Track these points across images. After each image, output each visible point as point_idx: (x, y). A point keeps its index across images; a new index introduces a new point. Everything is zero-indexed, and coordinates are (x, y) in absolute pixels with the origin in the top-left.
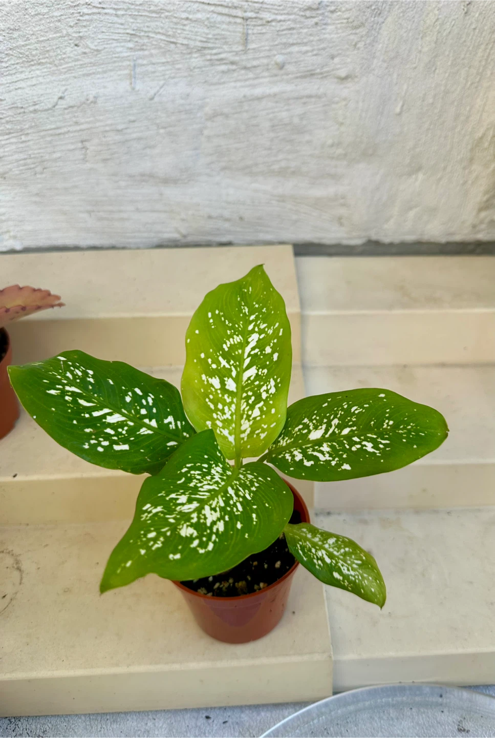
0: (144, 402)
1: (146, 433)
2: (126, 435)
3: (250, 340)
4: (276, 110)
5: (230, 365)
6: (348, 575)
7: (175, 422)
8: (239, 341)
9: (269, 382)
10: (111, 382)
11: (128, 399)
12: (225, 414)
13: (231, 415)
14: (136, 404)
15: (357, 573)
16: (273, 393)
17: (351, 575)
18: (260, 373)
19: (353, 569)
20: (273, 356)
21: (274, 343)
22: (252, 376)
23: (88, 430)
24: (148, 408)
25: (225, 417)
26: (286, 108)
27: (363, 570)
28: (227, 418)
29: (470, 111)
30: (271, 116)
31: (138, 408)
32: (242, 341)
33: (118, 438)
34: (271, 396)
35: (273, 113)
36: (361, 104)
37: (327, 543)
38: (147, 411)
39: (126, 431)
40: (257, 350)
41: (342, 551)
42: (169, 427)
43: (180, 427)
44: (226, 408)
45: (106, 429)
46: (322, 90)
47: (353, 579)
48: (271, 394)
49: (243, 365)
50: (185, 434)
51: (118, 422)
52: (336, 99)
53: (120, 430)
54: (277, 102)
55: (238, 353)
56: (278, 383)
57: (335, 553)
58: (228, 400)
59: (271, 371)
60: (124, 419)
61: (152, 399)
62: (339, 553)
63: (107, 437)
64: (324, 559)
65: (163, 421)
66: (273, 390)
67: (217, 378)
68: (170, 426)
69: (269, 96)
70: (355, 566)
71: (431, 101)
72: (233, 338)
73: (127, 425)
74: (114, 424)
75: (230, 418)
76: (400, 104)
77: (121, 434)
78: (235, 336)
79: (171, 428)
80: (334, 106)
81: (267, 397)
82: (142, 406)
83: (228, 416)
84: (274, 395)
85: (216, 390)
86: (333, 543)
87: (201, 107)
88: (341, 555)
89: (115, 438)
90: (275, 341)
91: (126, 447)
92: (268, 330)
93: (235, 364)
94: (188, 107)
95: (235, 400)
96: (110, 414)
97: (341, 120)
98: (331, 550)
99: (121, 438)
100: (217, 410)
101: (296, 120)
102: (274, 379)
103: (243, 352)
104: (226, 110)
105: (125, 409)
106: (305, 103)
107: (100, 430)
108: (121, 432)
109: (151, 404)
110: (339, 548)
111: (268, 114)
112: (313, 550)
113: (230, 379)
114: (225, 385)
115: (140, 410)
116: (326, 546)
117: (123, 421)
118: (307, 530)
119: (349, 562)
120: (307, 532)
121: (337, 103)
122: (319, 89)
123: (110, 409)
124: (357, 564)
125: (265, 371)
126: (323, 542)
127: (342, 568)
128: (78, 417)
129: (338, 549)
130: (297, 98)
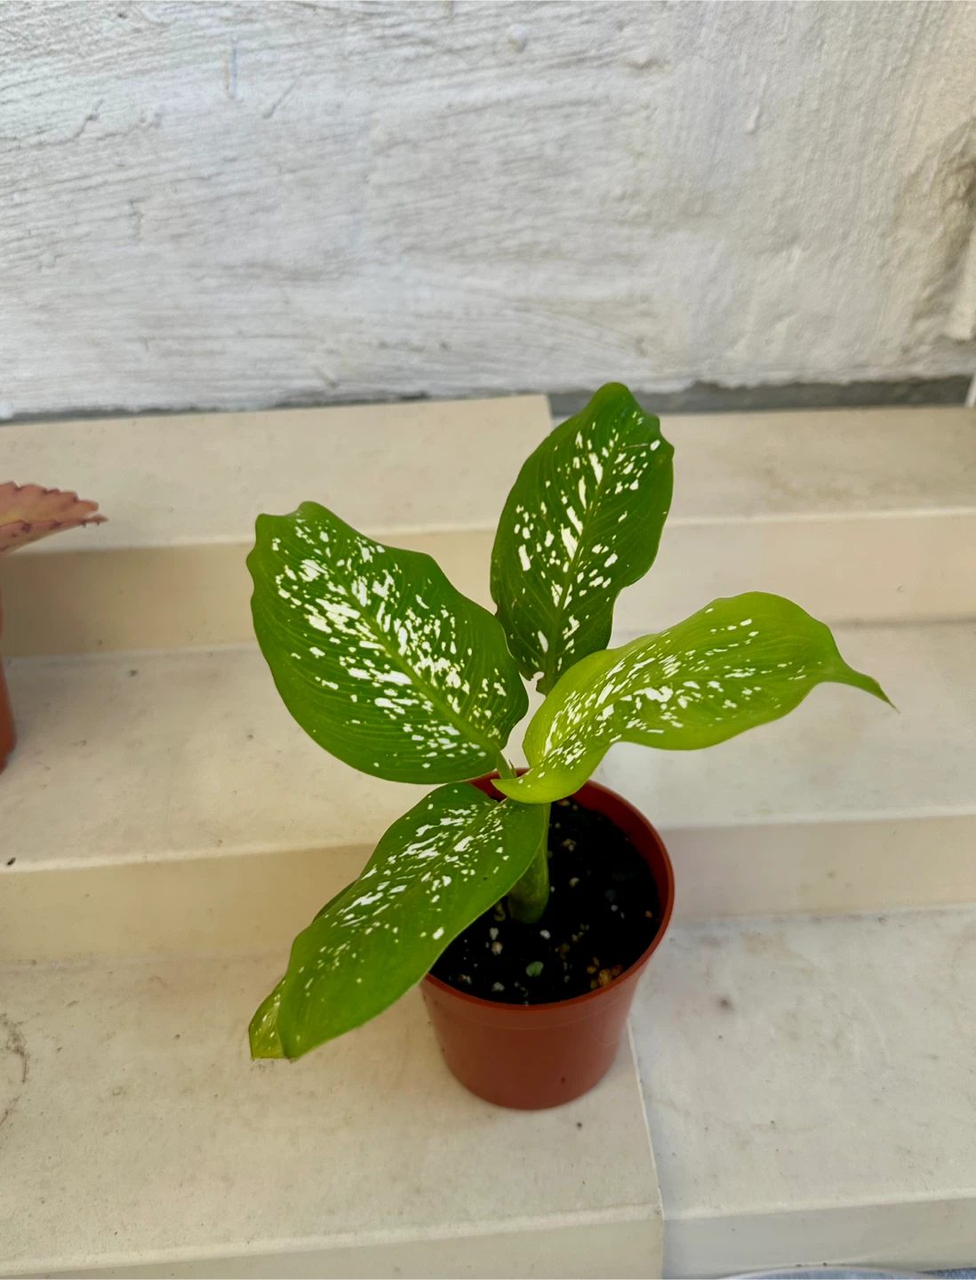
0: (595, 573)
1: (554, 594)
2: (548, 565)
7: (573, 635)
10: (622, 518)
11: (597, 549)
12: (573, 710)
14: (590, 563)
23: (543, 507)
24: (587, 579)
25: (570, 713)
28: (568, 718)
31: (586, 567)
33: (541, 553)
39: (555, 564)
42: (564, 629)
45: (552, 533)
50: (560, 662)
51: (565, 548)
53: (554, 554)
60: (572, 555)
61: (600, 586)
63: (538, 536)
65: (572, 614)
68: (567, 629)
73: (563, 563)
74: (562, 542)
77: (549, 557)
79: (564, 633)
82: (587, 573)
89: (539, 549)
91: (526, 565)
96: (574, 533)
99: (542, 559)
100: (582, 694)
105: (584, 551)
107: (548, 524)
108: (551, 557)
109: (591, 584)
115: (582, 571)
117: (567, 555)
123: (583, 531)
128: (557, 487)
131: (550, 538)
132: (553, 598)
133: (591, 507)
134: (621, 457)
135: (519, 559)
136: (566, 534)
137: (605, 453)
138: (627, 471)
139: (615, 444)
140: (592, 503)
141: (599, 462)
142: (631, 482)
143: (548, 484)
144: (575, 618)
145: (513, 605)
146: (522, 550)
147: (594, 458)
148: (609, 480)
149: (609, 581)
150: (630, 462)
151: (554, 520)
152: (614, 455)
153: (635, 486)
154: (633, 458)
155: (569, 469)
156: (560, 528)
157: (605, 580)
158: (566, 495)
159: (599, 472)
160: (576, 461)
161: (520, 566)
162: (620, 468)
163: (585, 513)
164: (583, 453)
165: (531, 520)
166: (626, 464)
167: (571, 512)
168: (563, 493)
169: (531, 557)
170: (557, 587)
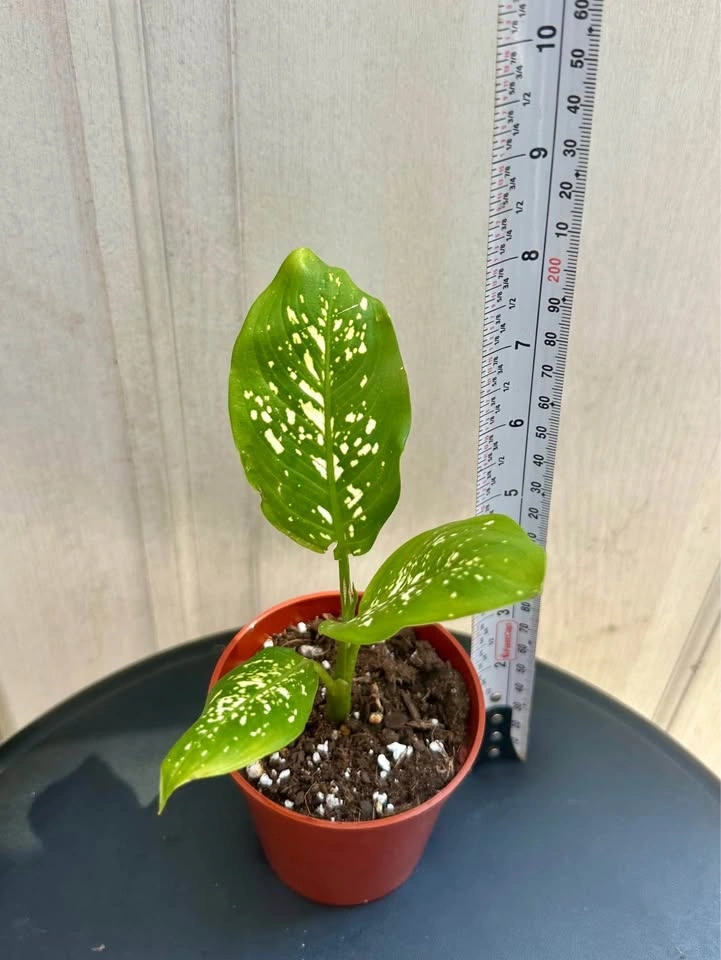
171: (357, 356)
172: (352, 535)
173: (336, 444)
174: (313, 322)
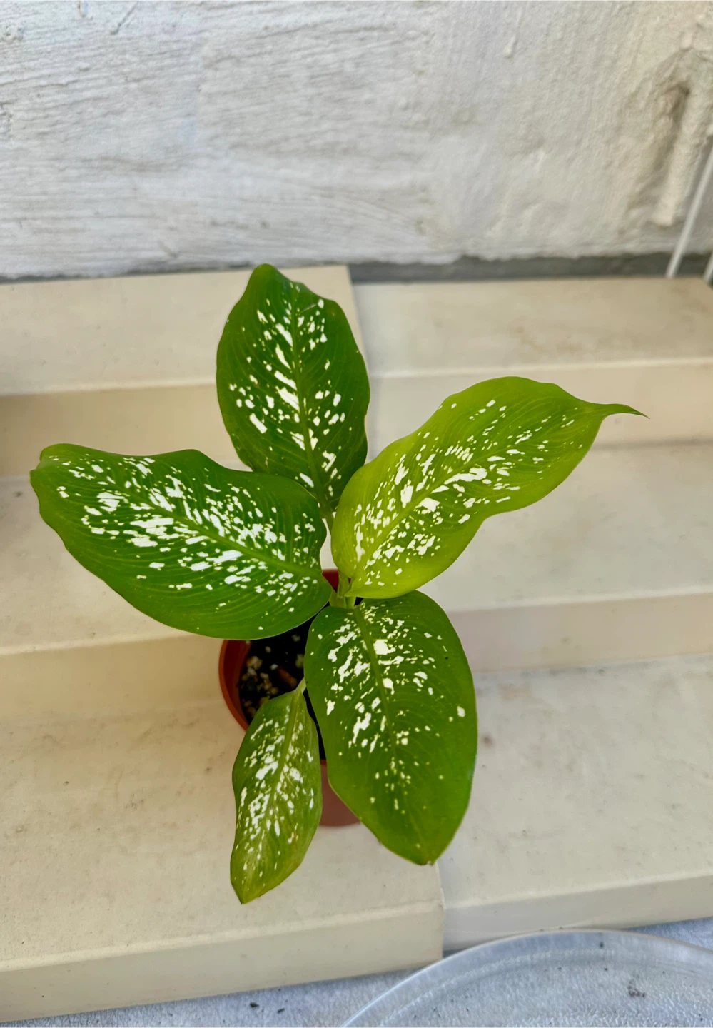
0: (328, 414)
1: (298, 442)
2: (280, 422)
3: (473, 470)
4: (317, 50)
5: (427, 474)
6: (249, 815)
7: (333, 465)
8: (464, 459)
9: (430, 537)
10: (327, 366)
11: (319, 396)
12: (375, 518)
13: (380, 526)
14: (319, 408)
15: (258, 831)
16: (419, 553)
17: (250, 820)
18: (434, 516)
19: (262, 822)
20: (464, 515)
21: (483, 502)
22: (426, 509)
23: (253, 379)
24: (324, 423)
25: (373, 520)
26: (332, 46)
27: (266, 841)
28: (373, 525)
29: (617, 52)
30: (309, 60)
31: (317, 412)
32: (465, 463)
33: (269, 415)
34: (415, 554)
35: (313, 55)
36: (450, 41)
37: (290, 768)
38: (320, 423)
39: (285, 419)
40: (462, 489)
41: (286, 797)
42: (322, 464)
43: (332, 476)
44: (381, 513)
45: (270, 396)
46: (389, 18)
47: (247, 825)
48: (417, 552)
49: (436, 488)
50: (330, 489)
51: (288, 404)
52: (411, 33)
53: (280, 412)
54: (317, 38)
55: (447, 469)
56: (434, 551)
57: (279, 786)
58: (390, 508)
59: (444, 528)
60: (297, 408)
61: (339, 421)
62: (281, 793)
63: (260, 403)
64: (262, 767)
65: (323, 451)
66: (422, 551)
67: (407, 472)
68: (325, 464)
69: (306, 27)
70: (268, 824)
71: (559, 35)
72: (464, 450)
73: (292, 416)
74: (283, 401)
75: (375, 527)
76: (513, 40)
77: (277, 416)
78: (468, 450)
79: (323, 467)
80: (409, 44)
81: (411, 549)
82: (321, 416)
83: (376, 522)
84: (418, 556)
85: (393, 482)
86: (292, 779)
87: (197, 46)
88: (279, 796)
89: (266, 412)
90: (487, 502)
91: (262, 429)
92: (500, 482)
93: (431, 478)
94: (175, 47)
95: (395, 515)
96: (290, 390)
97: (419, 67)
98: (282, 778)
99: (272, 419)
100: (374, 504)
101: (349, 67)
102: (435, 540)
103: (451, 475)
104: (236, 52)
105: (307, 401)
106: (362, 39)
107: (263, 391)
108: (279, 415)
109: (330, 423)
110: (288, 790)
111: (304, 57)
112: (271, 748)
113: (412, 487)
114: (403, 488)
115: (316, 416)
116: (286, 769)
117: (293, 409)
118: (301, 732)
119: (271, 813)
120: (298, 732)
121: (413, 39)
122: (384, 15)
123: (297, 386)
124: (272, 827)
125: (440, 520)
126: (290, 760)
127: (256, 801)
128: (258, 359)
129: (287, 788)
130: (351, 31)
131: (271, 402)
132: (298, 445)
133: (294, 366)
134: (301, 320)
135: (254, 426)
136: (283, 393)
137: (287, 321)
138: (312, 329)
139: (291, 311)
140: (293, 363)
141: (285, 329)
142: (319, 336)
143: (249, 359)
144: (329, 452)
145: (266, 463)
146: (253, 418)
147: (280, 328)
148: (302, 340)
149: (343, 415)
150: (311, 322)
151: (268, 386)
152: (295, 321)
153: (324, 339)
154: (312, 318)
155: (263, 343)
156: (276, 390)
157: (340, 416)
158: (268, 363)
159: (288, 337)
160: (267, 334)
161: (258, 431)
162: (305, 329)
163: (291, 372)
164: (270, 326)
165: (248, 393)
166: (308, 324)
167: (279, 375)
168: (265, 362)
169: (263, 421)
170: (297, 435)
171: (320, 345)
172: (332, 494)
173: (309, 419)
174: (280, 320)
